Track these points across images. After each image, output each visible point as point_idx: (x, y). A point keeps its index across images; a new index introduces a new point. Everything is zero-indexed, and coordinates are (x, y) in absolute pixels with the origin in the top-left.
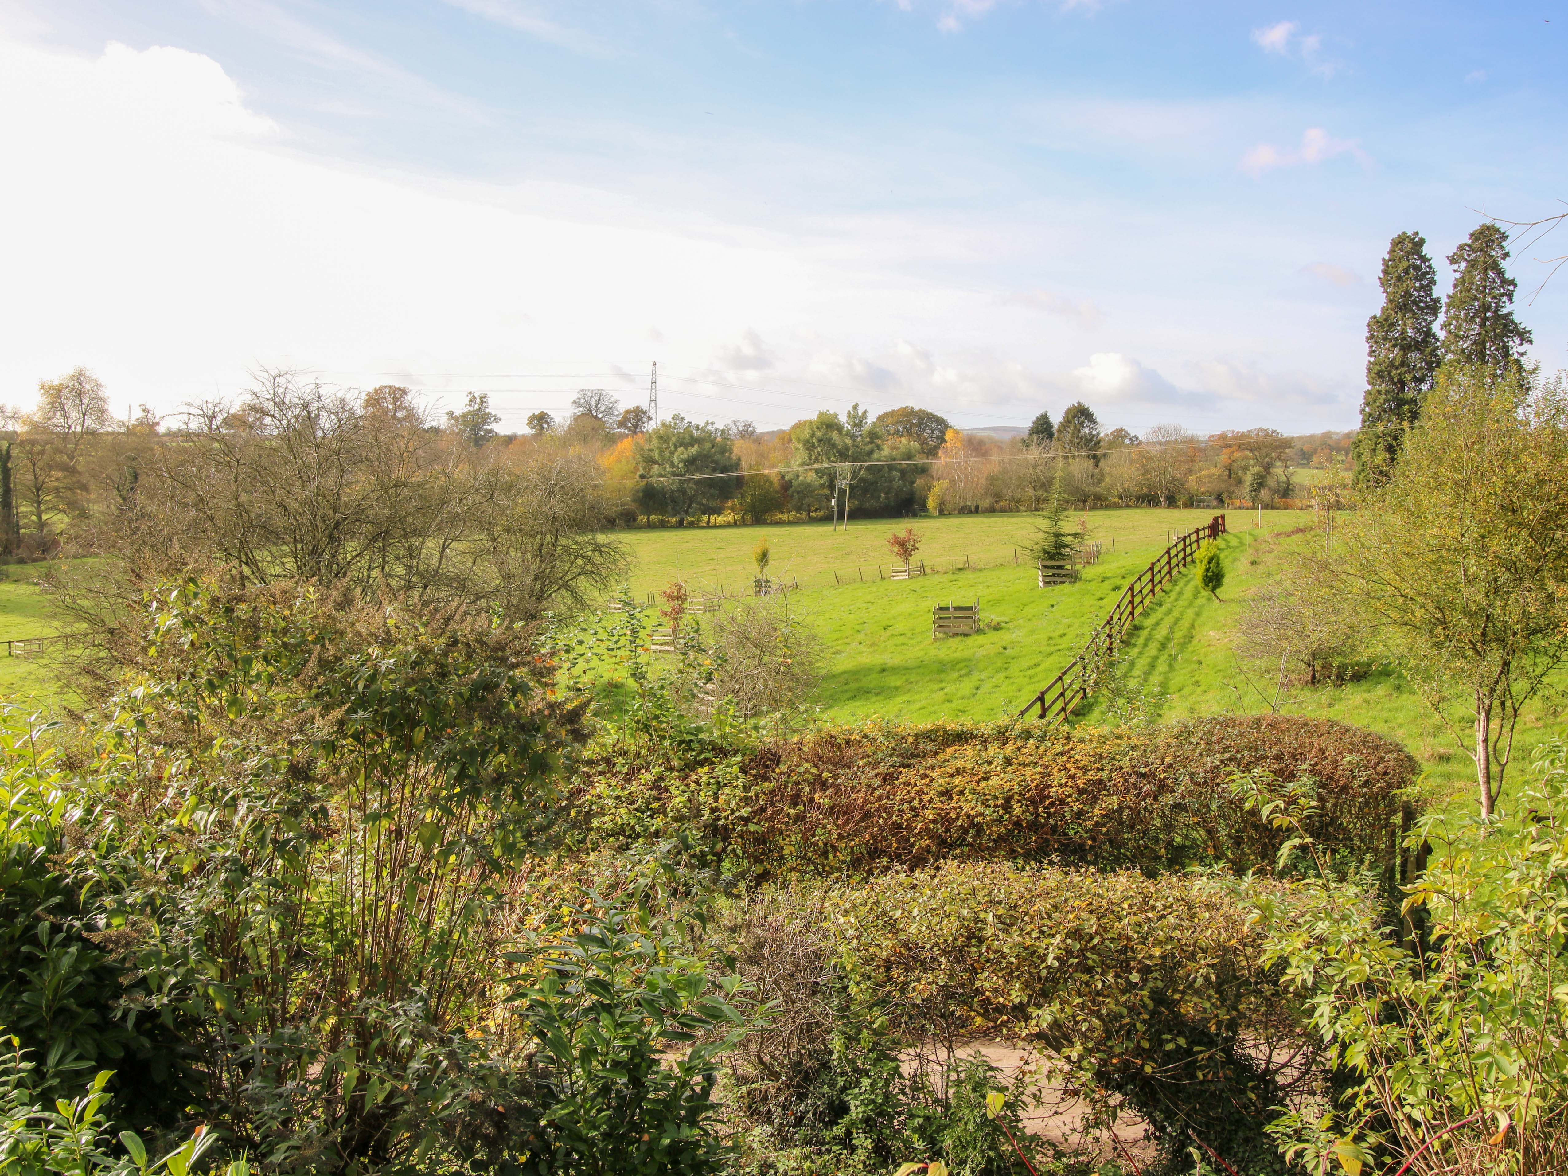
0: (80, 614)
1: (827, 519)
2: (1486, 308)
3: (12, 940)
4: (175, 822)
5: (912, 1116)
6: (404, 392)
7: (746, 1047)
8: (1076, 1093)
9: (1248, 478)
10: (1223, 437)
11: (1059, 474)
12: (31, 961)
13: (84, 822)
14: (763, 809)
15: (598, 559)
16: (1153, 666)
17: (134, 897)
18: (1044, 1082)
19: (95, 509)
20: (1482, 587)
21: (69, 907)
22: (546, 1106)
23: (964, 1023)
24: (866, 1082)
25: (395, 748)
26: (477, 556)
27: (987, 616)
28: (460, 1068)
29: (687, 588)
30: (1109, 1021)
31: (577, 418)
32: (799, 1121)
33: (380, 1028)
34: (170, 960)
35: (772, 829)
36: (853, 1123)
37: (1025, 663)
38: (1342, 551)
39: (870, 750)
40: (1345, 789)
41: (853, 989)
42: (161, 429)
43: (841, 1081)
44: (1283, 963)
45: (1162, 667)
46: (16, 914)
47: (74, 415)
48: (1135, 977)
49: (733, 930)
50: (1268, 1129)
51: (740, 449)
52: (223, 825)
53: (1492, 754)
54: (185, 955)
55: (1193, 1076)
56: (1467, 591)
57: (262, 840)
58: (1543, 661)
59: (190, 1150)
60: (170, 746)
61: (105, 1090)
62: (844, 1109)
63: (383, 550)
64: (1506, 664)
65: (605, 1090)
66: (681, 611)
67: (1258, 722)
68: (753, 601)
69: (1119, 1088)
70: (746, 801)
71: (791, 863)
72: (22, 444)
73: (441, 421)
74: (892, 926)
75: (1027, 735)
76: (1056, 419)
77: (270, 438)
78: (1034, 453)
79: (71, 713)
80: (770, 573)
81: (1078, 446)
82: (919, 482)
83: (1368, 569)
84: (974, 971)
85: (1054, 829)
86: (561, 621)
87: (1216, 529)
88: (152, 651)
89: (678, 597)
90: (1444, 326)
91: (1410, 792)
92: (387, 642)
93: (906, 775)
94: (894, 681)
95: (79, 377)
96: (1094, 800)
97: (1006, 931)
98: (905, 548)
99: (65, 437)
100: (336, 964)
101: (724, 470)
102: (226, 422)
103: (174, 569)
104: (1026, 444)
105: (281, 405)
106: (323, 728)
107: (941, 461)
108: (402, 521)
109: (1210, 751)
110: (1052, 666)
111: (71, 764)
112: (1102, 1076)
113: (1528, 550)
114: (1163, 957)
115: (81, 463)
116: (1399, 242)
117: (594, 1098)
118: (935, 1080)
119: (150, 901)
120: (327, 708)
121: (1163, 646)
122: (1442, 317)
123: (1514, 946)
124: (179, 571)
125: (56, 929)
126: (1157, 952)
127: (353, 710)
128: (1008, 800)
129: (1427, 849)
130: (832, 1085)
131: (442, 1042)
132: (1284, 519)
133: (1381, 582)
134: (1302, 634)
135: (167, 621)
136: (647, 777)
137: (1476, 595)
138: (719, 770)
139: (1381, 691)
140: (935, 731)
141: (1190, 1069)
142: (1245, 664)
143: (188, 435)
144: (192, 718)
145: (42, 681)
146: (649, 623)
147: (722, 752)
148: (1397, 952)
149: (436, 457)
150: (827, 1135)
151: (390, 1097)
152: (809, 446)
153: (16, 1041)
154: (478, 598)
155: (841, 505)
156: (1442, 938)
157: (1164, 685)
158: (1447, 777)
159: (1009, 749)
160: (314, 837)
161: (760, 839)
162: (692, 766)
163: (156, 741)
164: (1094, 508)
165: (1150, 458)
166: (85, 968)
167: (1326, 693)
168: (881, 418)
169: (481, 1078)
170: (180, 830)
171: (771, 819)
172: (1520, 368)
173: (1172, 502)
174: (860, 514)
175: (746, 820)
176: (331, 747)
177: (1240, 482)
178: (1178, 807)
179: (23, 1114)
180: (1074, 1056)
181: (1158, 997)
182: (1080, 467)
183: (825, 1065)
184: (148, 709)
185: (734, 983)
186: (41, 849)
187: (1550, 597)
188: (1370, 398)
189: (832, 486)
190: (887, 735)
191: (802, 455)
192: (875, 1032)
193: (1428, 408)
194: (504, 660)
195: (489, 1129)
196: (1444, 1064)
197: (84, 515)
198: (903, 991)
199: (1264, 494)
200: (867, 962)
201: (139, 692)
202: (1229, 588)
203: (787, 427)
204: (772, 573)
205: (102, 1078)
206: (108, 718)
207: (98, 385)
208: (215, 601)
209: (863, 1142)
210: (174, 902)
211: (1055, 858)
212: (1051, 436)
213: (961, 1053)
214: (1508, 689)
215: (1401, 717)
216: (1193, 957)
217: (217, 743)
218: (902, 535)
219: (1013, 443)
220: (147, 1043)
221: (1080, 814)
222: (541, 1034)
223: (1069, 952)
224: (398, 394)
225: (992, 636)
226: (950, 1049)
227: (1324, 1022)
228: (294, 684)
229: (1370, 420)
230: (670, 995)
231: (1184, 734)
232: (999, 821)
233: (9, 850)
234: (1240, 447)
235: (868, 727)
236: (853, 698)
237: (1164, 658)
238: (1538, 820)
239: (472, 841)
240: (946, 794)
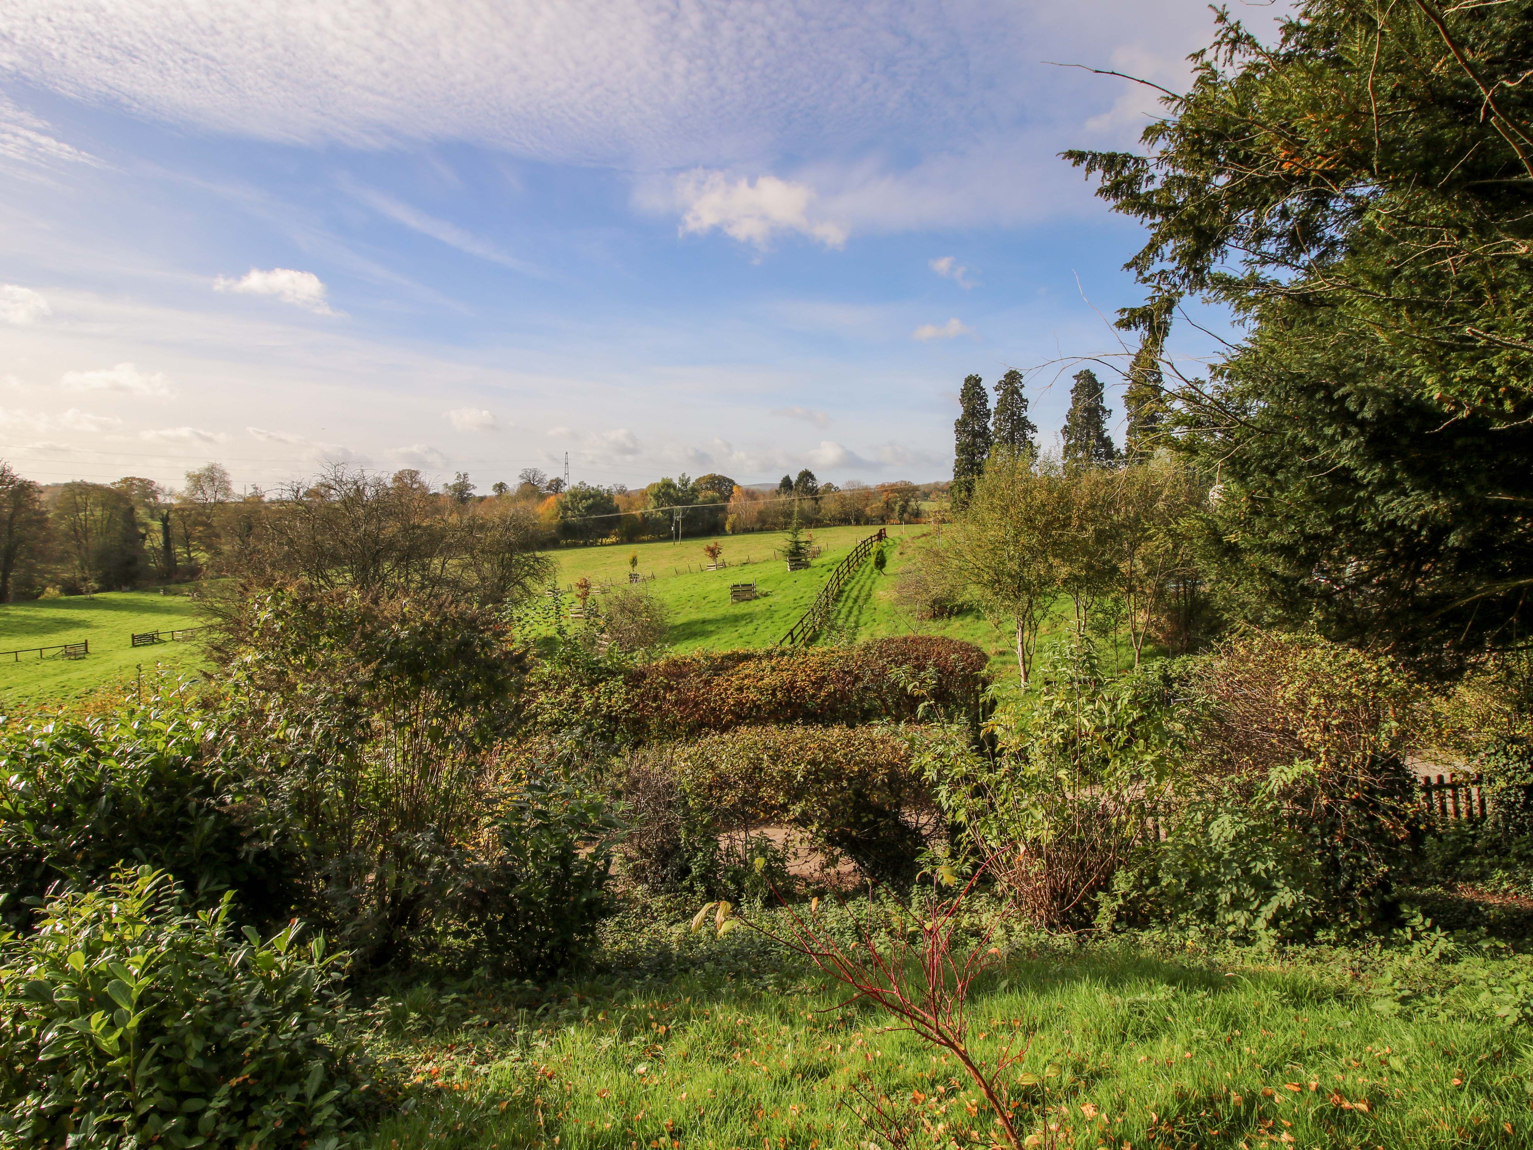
0: (215, 612)
1: (669, 538)
2: (1013, 414)
3: (172, 814)
4: (274, 736)
5: (727, 871)
6: (417, 473)
7: (631, 841)
8: (816, 849)
9: (897, 508)
10: (883, 486)
11: (796, 509)
12: (185, 827)
13: (217, 739)
14: (637, 705)
15: (537, 566)
16: (850, 612)
17: (249, 783)
18: (798, 845)
19: (226, 548)
20: (1017, 561)
21: (208, 791)
22: (513, 886)
23: (754, 816)
24: (700, 854)
25: (412, 683)
26: (465, 567)
27: (761, 589)
28: (458, 869)
29: (589, 581)
30: (832, 809)
31: (522, 485)
32: (663, 881)
33: (408, 850)
34: (273, 820)
35: (643, 715)
36: (694, 878)
37: (782, 614)
38: (946, 545)
39: (696, 667)
40: (952, 673)
41: (691, 803)
42: (266, 499)
43: (686, 856)
44: (921, 770)
45: (855, 612)
46: (173, 799)
47: (209, 492)
48: (845, 784)
49: (620, 775)
50: (917, 860)
51: (617, 500)
52: (305, 736)
53: (1026, 650)
54: (283, 815)
55: (878, 835)
56: (1009, 565)
57: (329, 745)
58: (1049, 599)
59: (288, 934)
60: (269, 691)
61: (231, 902)
62: (688, 871)
63: (406, 566)
64: (1030, 602)
65: (547, 874)
66: (587, 594)
67: (905, 640)
68: (627, 587)
69: (839, 844)
70: (628, 700)
71: (655, 733)
72: (176, 511)
73: (441, 490)
74: (712, 766)
75: (783, 653)
76: (794, 478)
77: (335, 502)
78: (783, 498)
79: (205, 674)
80: (637, 570)
81: (806, 493)
82: (721, 515)
83: (959, 555)
84: (758, 788)
85: (800, 704)
86: (516, 603)
87: (881, 536)
88: (256, 634)
89: (585, 586)
90: (994, 424)
91: (984, 672)
92: (404, 621)
93: (717, 680)
94: (711, 628)
95: (212, 469)
96: (820, 688)
97: (774, 764)
98: (713, 553)
99: (204, 506)
100: (382, 813)
101: (610, 512)
102: (306, 494)
103: (268, 584)
104: (778, 493)
105: (340, 482)
106: (364, 674)
107: (732, 503)
108: (418, 548)
109: (881, 657)
110: (797, 614)
111: (205, 705)
112: (830, 840)
113: (1039, 541)
114: (860, 771)
115: (215, 521)
116: (969, 380)
117: (540, 879)
118: (740, 849)
119: (260, 785)
120: (369, 662)
121: (855, 601)
122: (992, 420)
123: (1037, 751)
124: (271, 585)
125: (199, 806)
126: (856, 769)
127: (384, 662)
128: (774, 690)
129: (994, 703)
130: (681, 857)
131: (447, 854)
132: (916, 529)
133: (966, 561)
134: (927, 591)
135: (264, 615)
136: (569, 690)
137: (1013, 566)
138: (611, 684)
139: (969, 619)
140: (733, 654)
141: (876, 831)
142: (899, 609)
143: (281, 502)
144: (282, 672)
145: (192, 654)
146: (567, 602)
147: (612, 673)
148: (980, 759)
149: (437, 511)
150: (680, 886)
151: (417, 889)
152: (657, 497)
153: (171, 877)
154: (466, 592)
155: (677, 530)
156: (1002, 749)
157: (857, 622)
158: (1004, 663)
159: (774, 662)
160: (362, 740)
161: (636, 721)
162: (596, 682)
163: (260, 688)
164: (816, 527)
165: (845, 498)
166: (221, 828)
167: (940, 623)
168: (698, 481)
169: (472, 873)
170: (278, 740)
171: (642, 710)
172: (1032, 446)
173: (858, 523)
174: (689, 535)
175: (628, 711)
176: (371, 685)
177: (893, 510)
178: (866, 689)
179: (177, 922)
180: (814, 829)
181: (858, 794)
182: (808, 504)
183: (677, 847)
184: (255, 669)
185: (622, 806)
186: (189, 758)
187: (1051, 565)
188: (958, 463)
189: (671, 519)
190: (706, 658)
191: (653, 503)
192: (704, 826)
193: (987, 468)
194: (475, 628)
195: (478, 903)
196: (1006, 817)
197: (218, 553)
198: (719, 802)
199: (906, 516)
200: (699, 786)
201: (249, 659)
202: (889, 568)
203: (644, 487)
204: (641, 569)
205: (228, 896)
206: (229, 675)
207: (225, 474)
208: (295, 601)
209: (700, 888)
210: (276, 785)
211: (800, 721)
212: (791, 488)
213: (753, 833)
214: (1032, 615)
215: (979, 633)
216: (875, 770)
217: (299, 687)
218: (712, 545)
219: (771, 493)
220: (262, 870)
221: (814, 695)
222: (508, 845)
223: (809, 773)
224: (413, 474)
225: (764, 600)
226: (746, 831)
227: (943, 800)
228: (346, 649)
229: (958, 474)
230: (583, 816)
231: (868, 648)
232: (770, 702)
233: (167, 760)
234: (892, 491)
235: (695, 654)
236: (687, 638)
237: (856, 607)
238: (1048, 683)
239: (460, 735)
240: (740, 689)
